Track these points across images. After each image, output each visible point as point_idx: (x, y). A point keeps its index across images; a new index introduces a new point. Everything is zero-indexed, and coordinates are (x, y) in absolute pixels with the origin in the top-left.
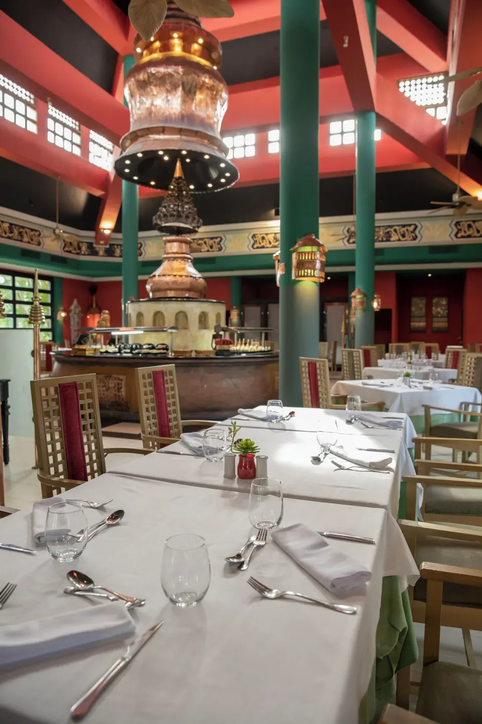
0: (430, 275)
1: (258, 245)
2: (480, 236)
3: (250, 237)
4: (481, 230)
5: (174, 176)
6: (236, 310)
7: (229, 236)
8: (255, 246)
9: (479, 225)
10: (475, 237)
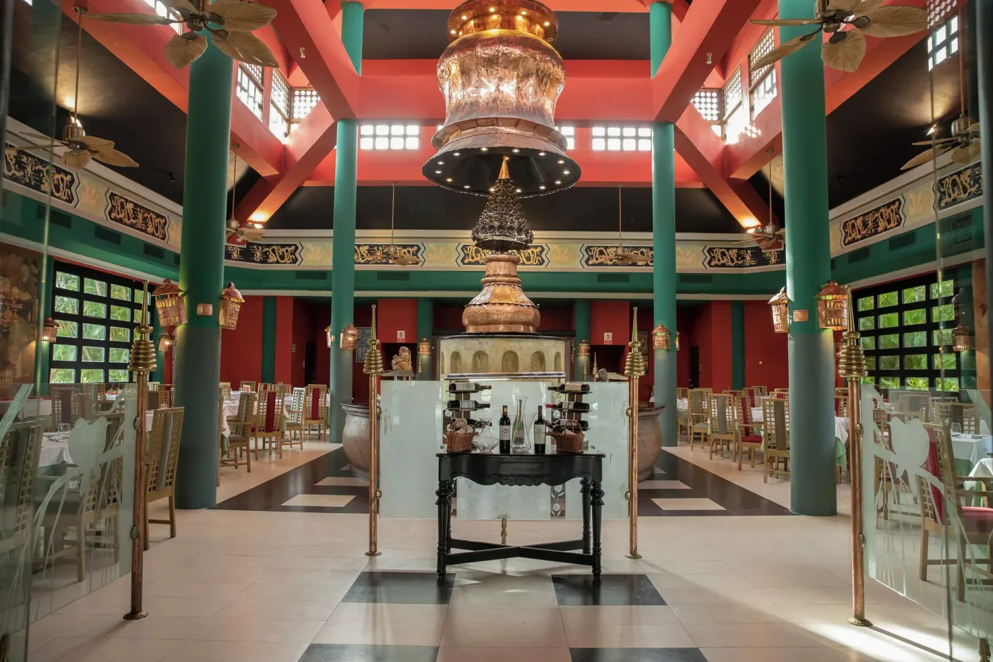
1: (471, 260)
2: (735, 266)
3: (459, 249)
4: (735, 259)
5: (500, 178)
6: (428, 343)
7: (431, 246)
8: (466, 261)
9: (733, 253)
10: (730, 266)
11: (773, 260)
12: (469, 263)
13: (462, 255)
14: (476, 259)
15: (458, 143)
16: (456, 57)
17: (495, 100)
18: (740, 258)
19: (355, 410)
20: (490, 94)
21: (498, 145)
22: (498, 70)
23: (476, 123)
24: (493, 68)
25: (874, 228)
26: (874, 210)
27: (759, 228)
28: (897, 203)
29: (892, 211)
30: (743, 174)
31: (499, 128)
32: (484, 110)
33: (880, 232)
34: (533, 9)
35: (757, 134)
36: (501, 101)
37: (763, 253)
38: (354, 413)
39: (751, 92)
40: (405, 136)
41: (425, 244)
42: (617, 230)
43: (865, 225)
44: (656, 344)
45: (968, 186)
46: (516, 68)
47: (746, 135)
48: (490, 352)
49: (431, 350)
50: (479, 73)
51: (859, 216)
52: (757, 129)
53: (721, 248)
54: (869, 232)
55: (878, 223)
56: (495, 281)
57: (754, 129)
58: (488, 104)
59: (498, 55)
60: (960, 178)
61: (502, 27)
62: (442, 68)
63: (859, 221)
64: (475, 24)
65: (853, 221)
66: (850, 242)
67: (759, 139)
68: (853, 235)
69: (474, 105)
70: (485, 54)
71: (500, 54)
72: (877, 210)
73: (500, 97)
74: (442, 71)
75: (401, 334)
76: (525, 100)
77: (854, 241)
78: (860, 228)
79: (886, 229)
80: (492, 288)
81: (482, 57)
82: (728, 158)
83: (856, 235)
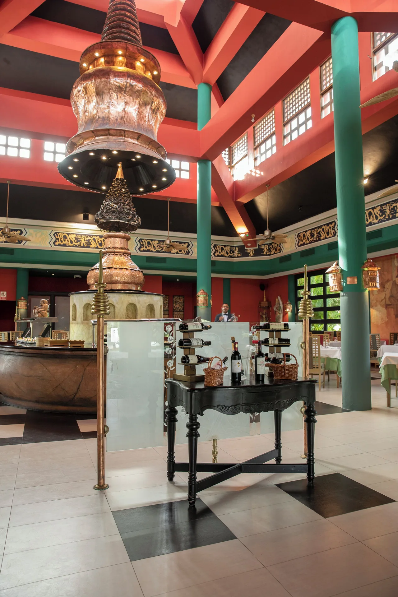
0: (178, 280)
1: (60, 243)
2: (229, 257)
3: (52, 235)
4: (229, 253)
5: (117, 177)
6: (24, 301)
7: (30, 231)
8: (57, 243)
9: (228, 249)
10: (226, 257)
11: (251, 254)
12: (59, 245)
13: (54, 239)
14: (64, 242)
15: (93, 146)
16: (93, 82)
17: (122, 118)
18: (232, 252)
19: (7, 350)
20: (119, 113)
21: (128, 150)
22: (125, 97)
23: (107, 132)
24: (121, 94)
25: (318, 237)
26: (318, 227)
27: (247, 234)
28: (333, 224)
29: (330, 228)
30: (244, 200)
31: (126, 138)
32: (114, 123)
33: (322, 240)
34: (149, 59)
35: (260, 174)
36: (126, 119)
37: (246, 250)
38: (7, 353)
39: (255, 149)
40: (19, 148)
41: (26, 229)
42: (166, 230)
43: (312, 235)
44: (200, 302)
45: (379, 216)
46: (138, 97)
47: (251, 174)
48: (117, 303)
49: (27, 306)
50: (111, 96)
51: (308, 230)
52: (261, 171)
53: (221, 245)
54: (315, 240)
55: (321, 234)
56: (114, 252)
57: (258, 172)
58: (117, 120)
59: (126, 85)
60: (373, 211)
61: (126, 66)
62: (79, 88)
63: (308, 233)
64: (105, 61)
65: (304, 233)
66: (301, 245)
67: (261, 177)
68: (304, 241)
69: (106, 119)
70: (117, 82)
71: (128, 85)
72: (320, 227)
73: (126, 116)
74: (79, 91)
75: (3, 294)
76: (143, 122)
77: (304, 244)
78: (309, 237)
79: (326, 238)
80: (112, 257)
81: (115, 85)
82: (238, 189)
83: (306, 241)
